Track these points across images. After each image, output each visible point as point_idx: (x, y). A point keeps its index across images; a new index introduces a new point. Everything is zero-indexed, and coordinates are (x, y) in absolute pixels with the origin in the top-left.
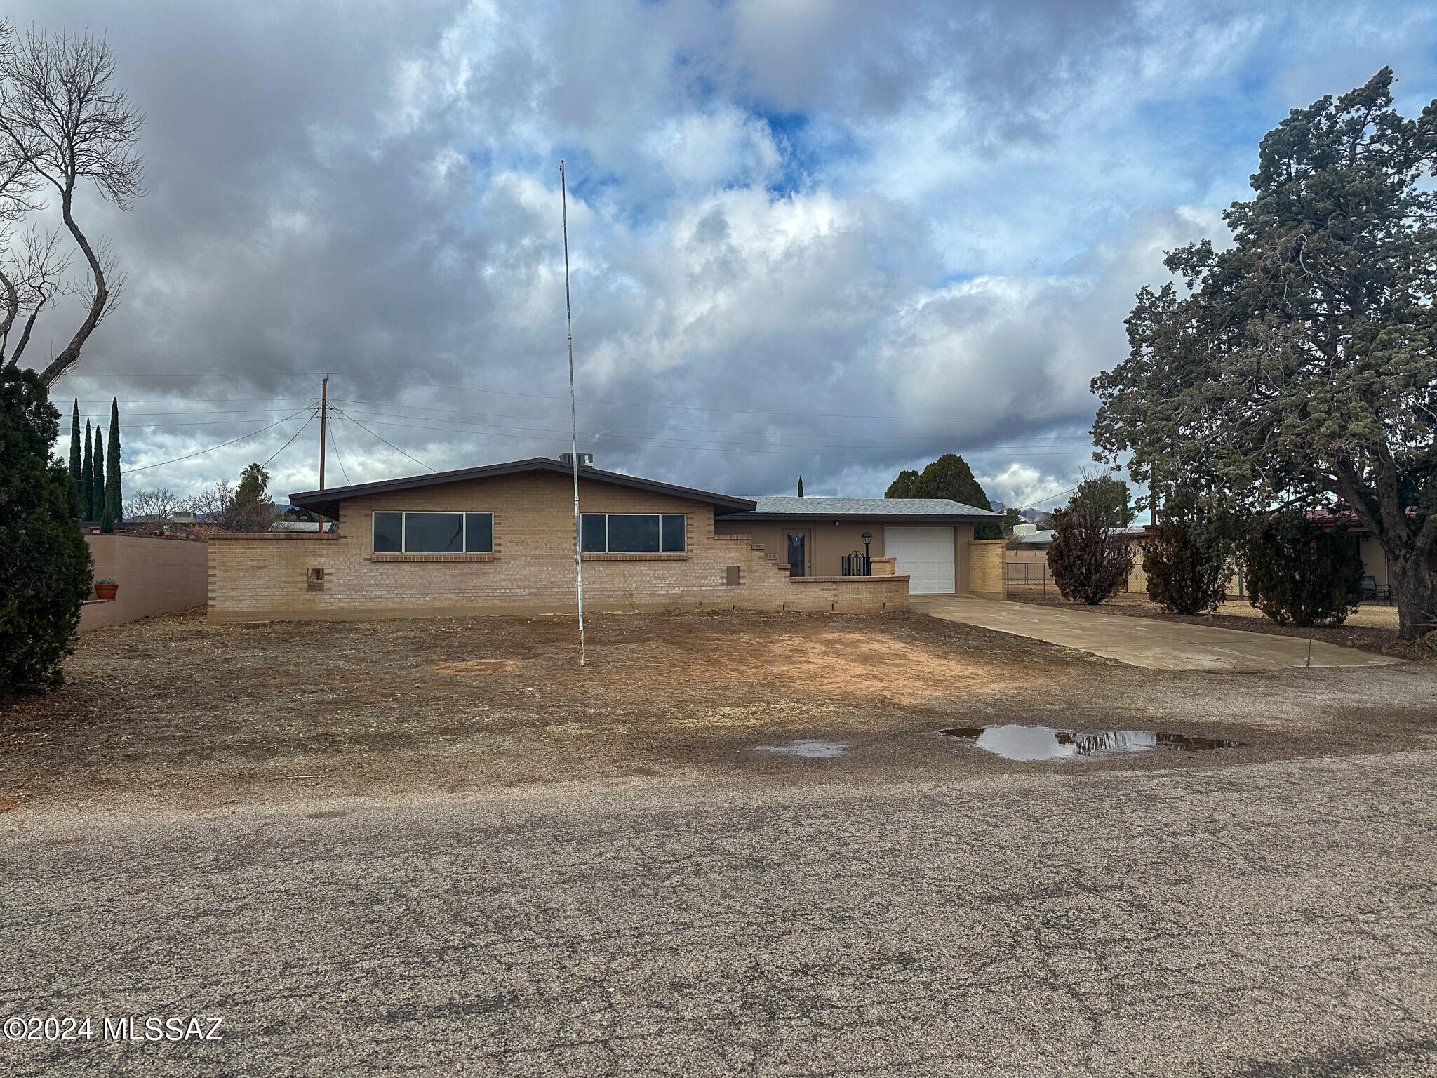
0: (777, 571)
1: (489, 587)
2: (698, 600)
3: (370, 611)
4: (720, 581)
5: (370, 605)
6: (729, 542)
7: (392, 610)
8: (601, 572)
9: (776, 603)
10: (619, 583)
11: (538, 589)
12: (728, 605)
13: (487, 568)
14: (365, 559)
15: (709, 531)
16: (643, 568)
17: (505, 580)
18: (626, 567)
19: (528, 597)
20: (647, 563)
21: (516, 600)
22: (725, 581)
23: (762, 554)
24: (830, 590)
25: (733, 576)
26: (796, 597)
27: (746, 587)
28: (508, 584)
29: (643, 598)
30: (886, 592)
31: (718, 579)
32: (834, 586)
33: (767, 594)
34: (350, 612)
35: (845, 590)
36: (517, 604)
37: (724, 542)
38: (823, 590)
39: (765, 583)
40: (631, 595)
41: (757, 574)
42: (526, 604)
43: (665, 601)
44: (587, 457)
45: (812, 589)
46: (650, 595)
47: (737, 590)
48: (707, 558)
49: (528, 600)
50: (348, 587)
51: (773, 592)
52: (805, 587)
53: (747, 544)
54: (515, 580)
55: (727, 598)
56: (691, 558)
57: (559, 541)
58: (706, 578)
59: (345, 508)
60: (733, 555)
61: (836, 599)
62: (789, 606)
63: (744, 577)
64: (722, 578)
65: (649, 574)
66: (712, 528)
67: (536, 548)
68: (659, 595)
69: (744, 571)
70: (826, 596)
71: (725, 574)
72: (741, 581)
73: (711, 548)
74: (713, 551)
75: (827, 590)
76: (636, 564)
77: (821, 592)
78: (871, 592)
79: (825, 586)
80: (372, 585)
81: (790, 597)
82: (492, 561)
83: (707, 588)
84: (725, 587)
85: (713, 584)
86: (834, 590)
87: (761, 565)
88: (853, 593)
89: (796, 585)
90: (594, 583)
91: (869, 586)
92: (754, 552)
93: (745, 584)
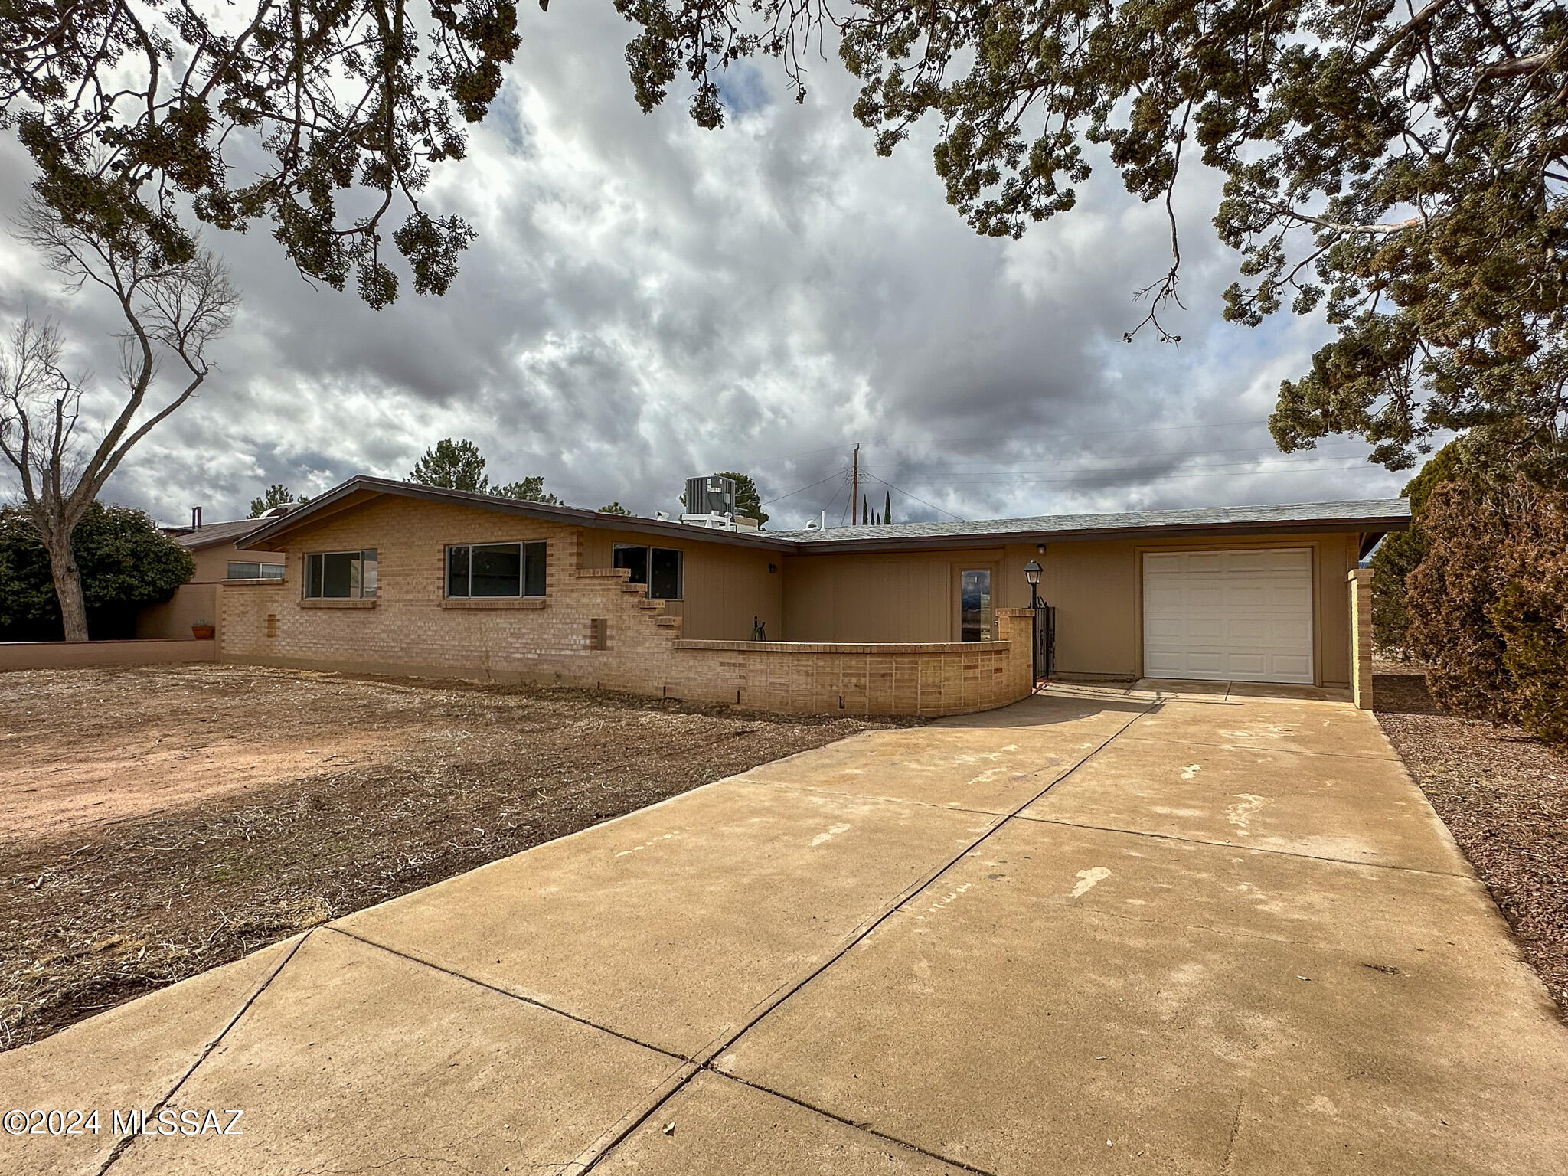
0: (655, 628)
1: (372, 640)
2: (558, 668)
4: (582, 642)
5: (300, 654)
6: (594, 581)
8: (458, 624)
9: (653, 684)
10: (476, 640)
11: (408, 644)
12: (591, 681)
13: (371, 616)
14: (299, 605)
15: (571, 565)
16: (500, 620)
17: (383, 631)
18: (483, 618)
19: (400, 654)
20: (503, 613)
21: (391, 657)
22: (588, 642)
23: (636, 600)
24: (734, 665)
25: (599, 633)
26: (682, 675)
27: (614, 653)
28: (386, 636)
29: (499, 664)
30: (845, 675)
31: (581, 639)
32: (740, 659)
33: (642, 666)
35: (758, 667)
36: (391, 662)
37: (587, 581)
38: (722, 664)
39: (640, 649)
40: (488, 658)
41: (630, 633)
42: (399, 662)
43: (522, 668)
44: (709, 481)
45: (706, 663)
46: (506, 659)
47: (604, 658)
48: (567, 606)
49: (400, 658)
50: (288, 634)
51: (650, 664)
52: (695, 658)
53: (617, 584)
54: (391, 631)
55: (590, 669)
56: (550, 606)
57: (424, 583)
58: (566, 636)
60: (599, 601)
61: (743, 682)
62: (671, 690)
63: (612, 638)
64: (585, 637)
65: (505, 630)
66: (574, 560)
67: (407, 592)
68: (515, 660)
69: (612, 627)
70: (728, 675)
71: (588, 632)
72: (609, 643)
73: (572, 591)
74: (575, 595)
75: (729, 664)
76: (493, 614)
77: (719, 670)
78: (807, 674)
79: (725, 658)
80: (301, 632)
81: (674, 674)
82: (373, 608)
83: (568, 652)
84: (589, 653)
85: (575, 647)
86: (740, 665)
87: (634, 617)
88: (772, 672)
89: (681, 654)
90: (454, 639)
91: (805, 661)
92: (626, 597)
93: (612, 649)
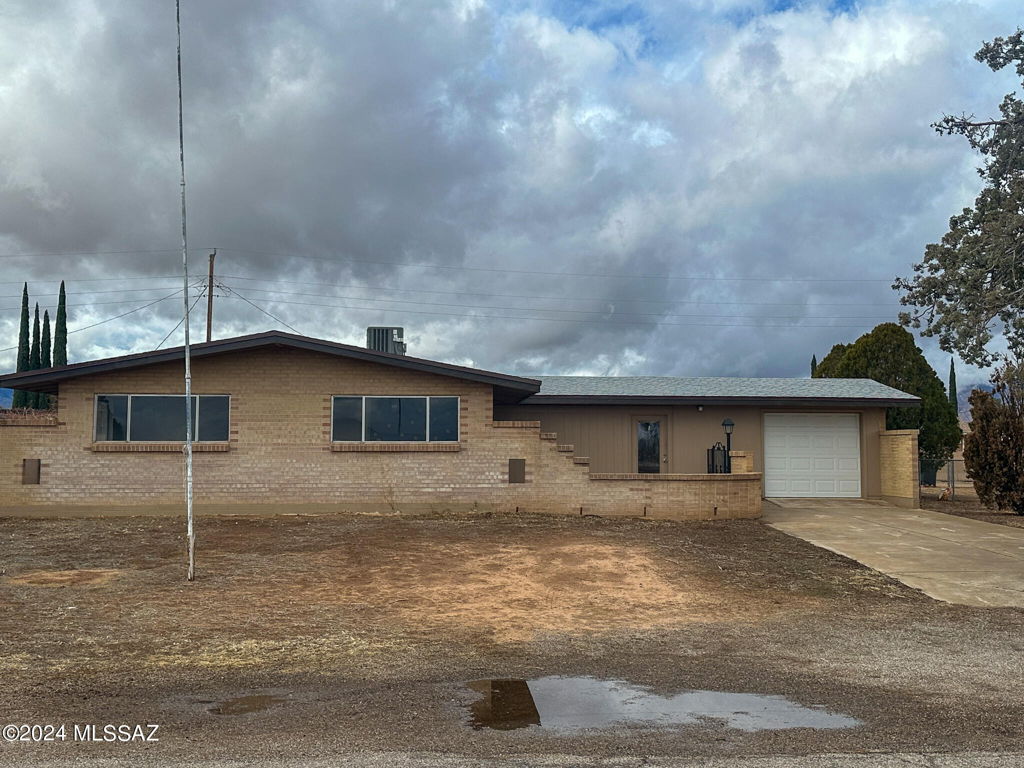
0: (572, 465)
1: (223, 482)
2: (475, 498)
3: (89, 508)
4: (500, 477)
5: (90, 501)
6: (512, 430)
7: (113, 507)
8: (354, 465)
9: (572, 506)
10: (376, 478)
11: (280, 485)
12: (509, 507)
13: (222, 459)
14: (85, 449)
15: (487, 417)
16: (407, 461)
17: (241, 473)
18: (385, 459)
19: (268, 494)
20: (411, 455)
21: (253, 498)
22: (506, 477)
23: (554, 445)
24: (642, 490)
25: (517, 471)
26: (597, 498)
27: (533, 485)
28: (245, 478)
29: (405, 497)
30: (718, 494)
31: (498, 475)
32: (647, 486)
33: (560, 493)
34: (67, 508)
35: (661, 490)
36: (255, 502)
37: (504, 430)
38: (632, 490)
39: (558, 481)
40: (391, 493)
41: (547, 469)
42: (266, 501)
43: (432, 500)
44: (395, 332)
45: (618, 489)
46: (414, 494)
47: (521, 488)
48: (484, 449)
49: (268, 498)
50: (66, 480)
51: (567, 492)
52: (609, 486)
53: (535, 433)
54: (253, 473)
55: (508, 498)
56: (465, 449)
57: (305, 428)
58: (483, 473)
59: (65, 391)
60: (517, 445)
61: (649, 501)
62: (588, 509)
63: (531, 473)
64: (503, 473)
65: (412, 469)
66: (491, 413)
67: (279, 437)
68: (425, 494)
69: (531, 465)
70: (636, 497)
71: (507, 470)
72: (527, 478)
73: (489, 437)
74: (492, 441)
75: (637, 490)
76: (396, 455)
77: (630, 493)
78: (696, 494)
79: (634, 485)
80: (92, 478)
81: (589, 498)
82: (227, 451)
83: (484, 486)
84: (506, 485)
85: (492, 481)
86: (646, 490)
87: (552, 458)
88: (671, 494)
89: (596, 484)
90: (346, 478)
91: (694, 486)
92: (544, 443)
93: (531, 481)
